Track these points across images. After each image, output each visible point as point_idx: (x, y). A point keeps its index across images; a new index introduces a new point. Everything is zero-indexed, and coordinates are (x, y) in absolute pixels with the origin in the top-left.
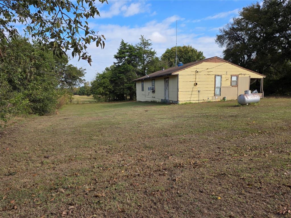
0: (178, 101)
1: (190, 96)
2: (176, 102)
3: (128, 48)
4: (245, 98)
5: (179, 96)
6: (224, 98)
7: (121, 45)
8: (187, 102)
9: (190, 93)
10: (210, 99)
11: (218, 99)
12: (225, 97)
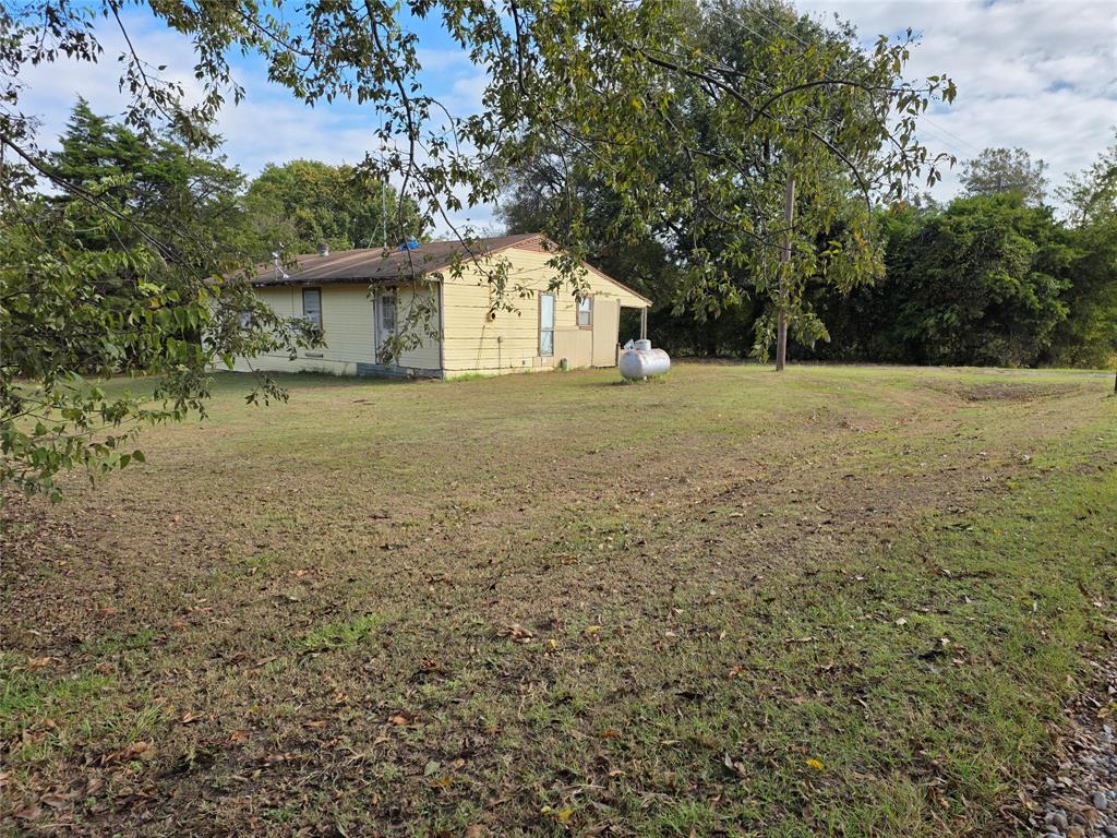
0: (442, 369)
1: (475, 354)
2: (436, 374)
3: (114, 139)
4: (640, 362)
5: (446, 354)
6: (562, 364)
7: (73, 119)
8: (468, 372)
9: (476, 343)
10: (529, 363)
11: (548, 364)
12: (565, 360)
